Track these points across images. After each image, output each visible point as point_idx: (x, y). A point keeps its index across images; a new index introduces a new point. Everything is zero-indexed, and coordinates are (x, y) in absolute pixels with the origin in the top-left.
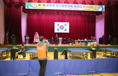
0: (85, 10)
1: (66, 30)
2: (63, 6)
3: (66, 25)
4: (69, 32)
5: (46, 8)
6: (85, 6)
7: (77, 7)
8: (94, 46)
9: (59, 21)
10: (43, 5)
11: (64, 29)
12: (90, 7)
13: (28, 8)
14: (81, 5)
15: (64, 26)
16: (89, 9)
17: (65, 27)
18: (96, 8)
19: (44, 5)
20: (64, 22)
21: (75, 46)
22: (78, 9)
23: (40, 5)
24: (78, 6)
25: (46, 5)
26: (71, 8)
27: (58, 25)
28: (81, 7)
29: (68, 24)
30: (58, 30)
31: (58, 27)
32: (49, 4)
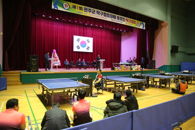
0: (127, 25)
1: (88, 48)
2: (105, 15)
5: (83, 13)
6: (128, 20)
7: (120, 19)
9: (80, 35)
10: (79, 8)
11: (86, 47)
12: (133, 22)
13: (56, 9)
14: (124, 17)
16: (132, 24)
17: (88, 45)
19: (81, 8)
20: (86, 36)
22: (121, 22)
23: (74, 7)
24: (121, 17)
25: (83, 9)
26: (114, 19)
27: (78, 40)
28: (124, 20)
29: (91, 39)
30: (78, 47)
31: (79, 44)
32: (88, 8)
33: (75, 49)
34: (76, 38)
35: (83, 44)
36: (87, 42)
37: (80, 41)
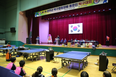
0: (81, 7)
2: (60, 9)
3: (79, 26)
4: (82, 33)
6: (81, 3)
7: (72, 6)
8: (89, 48)
11: (78, 30)
12: (87, 2)
13: (36, 17)
14: (76, 3)
16: (86, 4)
17: (79, 28)
18: (95, 2)
19: (46, 12)
21: (67, 47)
22: (73, 8)
23: (43, 12)
24: (73, 4)
27: (72, 27)
28: (76, 5)
30: (72, 31)
32: (49, 9)
33: (70, 33)
34: (70, 25)
35: (75, 28)
36: (78, 27)
37: (73, 27)
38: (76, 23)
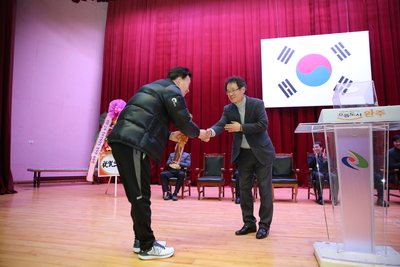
1: (343, 85)
3: (342, 53)
9: (293, 32)
15: (332, 58)
20: (330, 31)
27: (285, 56)
31: (289, 71)
38: (313, 31)
